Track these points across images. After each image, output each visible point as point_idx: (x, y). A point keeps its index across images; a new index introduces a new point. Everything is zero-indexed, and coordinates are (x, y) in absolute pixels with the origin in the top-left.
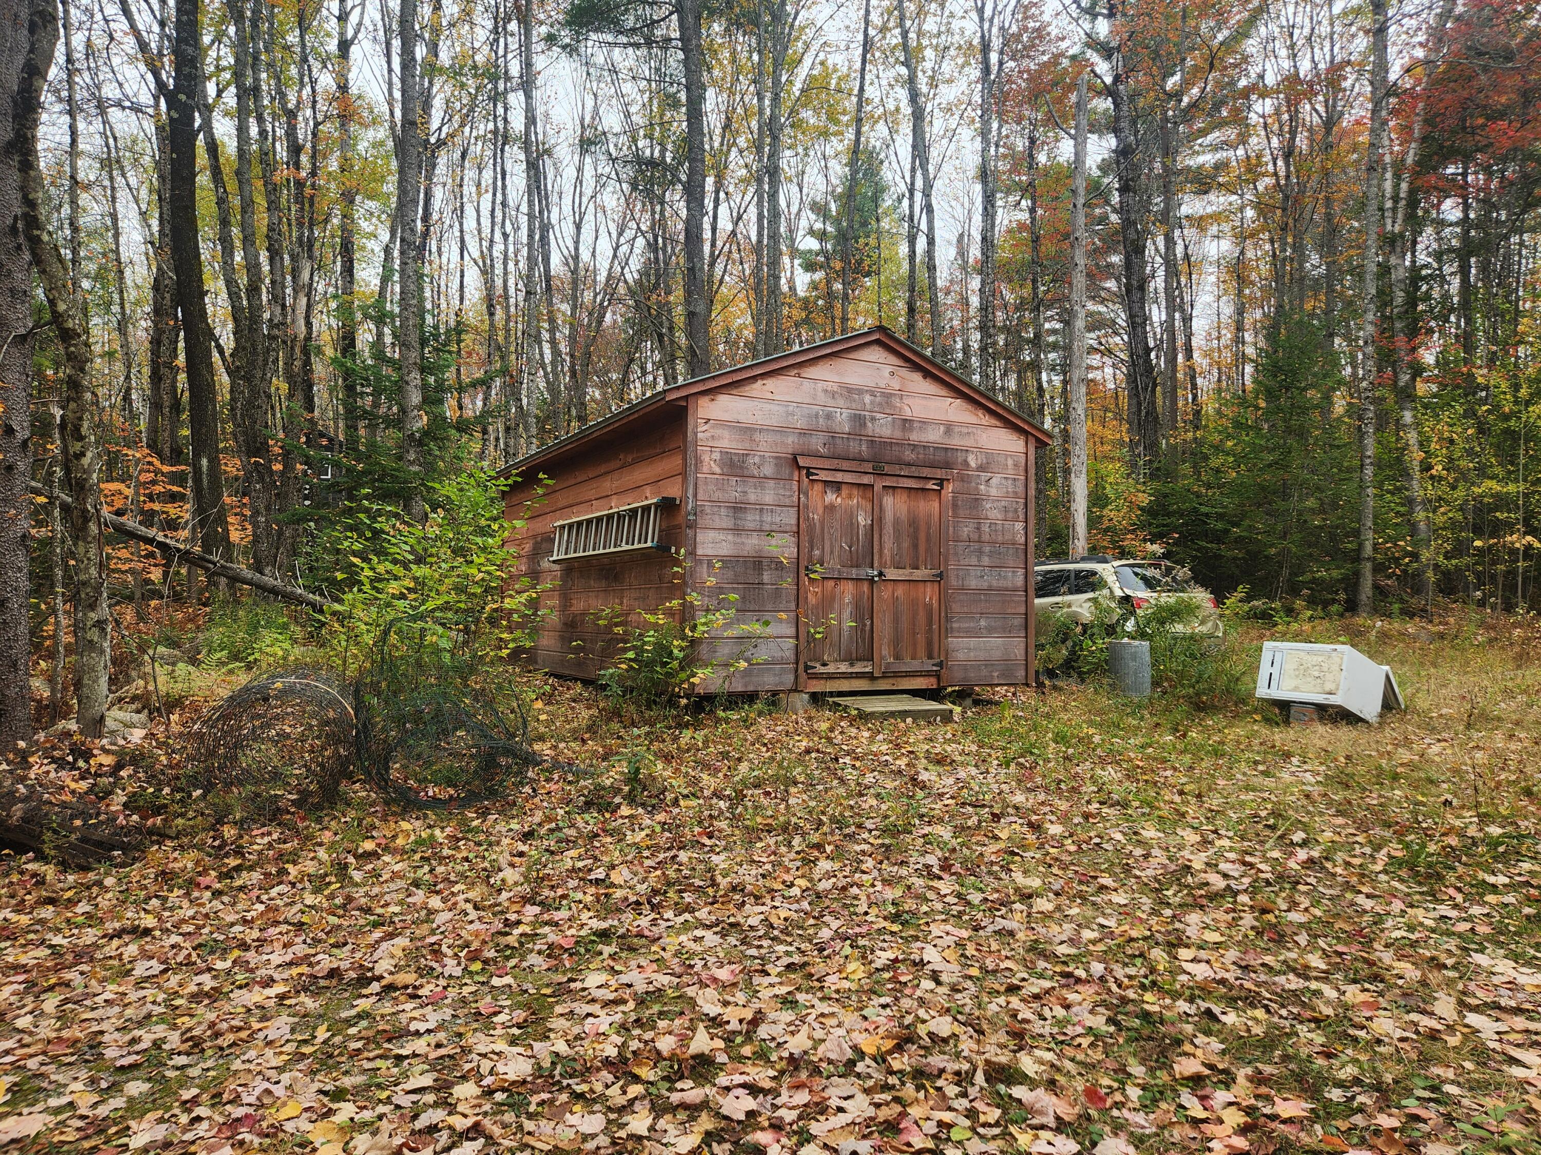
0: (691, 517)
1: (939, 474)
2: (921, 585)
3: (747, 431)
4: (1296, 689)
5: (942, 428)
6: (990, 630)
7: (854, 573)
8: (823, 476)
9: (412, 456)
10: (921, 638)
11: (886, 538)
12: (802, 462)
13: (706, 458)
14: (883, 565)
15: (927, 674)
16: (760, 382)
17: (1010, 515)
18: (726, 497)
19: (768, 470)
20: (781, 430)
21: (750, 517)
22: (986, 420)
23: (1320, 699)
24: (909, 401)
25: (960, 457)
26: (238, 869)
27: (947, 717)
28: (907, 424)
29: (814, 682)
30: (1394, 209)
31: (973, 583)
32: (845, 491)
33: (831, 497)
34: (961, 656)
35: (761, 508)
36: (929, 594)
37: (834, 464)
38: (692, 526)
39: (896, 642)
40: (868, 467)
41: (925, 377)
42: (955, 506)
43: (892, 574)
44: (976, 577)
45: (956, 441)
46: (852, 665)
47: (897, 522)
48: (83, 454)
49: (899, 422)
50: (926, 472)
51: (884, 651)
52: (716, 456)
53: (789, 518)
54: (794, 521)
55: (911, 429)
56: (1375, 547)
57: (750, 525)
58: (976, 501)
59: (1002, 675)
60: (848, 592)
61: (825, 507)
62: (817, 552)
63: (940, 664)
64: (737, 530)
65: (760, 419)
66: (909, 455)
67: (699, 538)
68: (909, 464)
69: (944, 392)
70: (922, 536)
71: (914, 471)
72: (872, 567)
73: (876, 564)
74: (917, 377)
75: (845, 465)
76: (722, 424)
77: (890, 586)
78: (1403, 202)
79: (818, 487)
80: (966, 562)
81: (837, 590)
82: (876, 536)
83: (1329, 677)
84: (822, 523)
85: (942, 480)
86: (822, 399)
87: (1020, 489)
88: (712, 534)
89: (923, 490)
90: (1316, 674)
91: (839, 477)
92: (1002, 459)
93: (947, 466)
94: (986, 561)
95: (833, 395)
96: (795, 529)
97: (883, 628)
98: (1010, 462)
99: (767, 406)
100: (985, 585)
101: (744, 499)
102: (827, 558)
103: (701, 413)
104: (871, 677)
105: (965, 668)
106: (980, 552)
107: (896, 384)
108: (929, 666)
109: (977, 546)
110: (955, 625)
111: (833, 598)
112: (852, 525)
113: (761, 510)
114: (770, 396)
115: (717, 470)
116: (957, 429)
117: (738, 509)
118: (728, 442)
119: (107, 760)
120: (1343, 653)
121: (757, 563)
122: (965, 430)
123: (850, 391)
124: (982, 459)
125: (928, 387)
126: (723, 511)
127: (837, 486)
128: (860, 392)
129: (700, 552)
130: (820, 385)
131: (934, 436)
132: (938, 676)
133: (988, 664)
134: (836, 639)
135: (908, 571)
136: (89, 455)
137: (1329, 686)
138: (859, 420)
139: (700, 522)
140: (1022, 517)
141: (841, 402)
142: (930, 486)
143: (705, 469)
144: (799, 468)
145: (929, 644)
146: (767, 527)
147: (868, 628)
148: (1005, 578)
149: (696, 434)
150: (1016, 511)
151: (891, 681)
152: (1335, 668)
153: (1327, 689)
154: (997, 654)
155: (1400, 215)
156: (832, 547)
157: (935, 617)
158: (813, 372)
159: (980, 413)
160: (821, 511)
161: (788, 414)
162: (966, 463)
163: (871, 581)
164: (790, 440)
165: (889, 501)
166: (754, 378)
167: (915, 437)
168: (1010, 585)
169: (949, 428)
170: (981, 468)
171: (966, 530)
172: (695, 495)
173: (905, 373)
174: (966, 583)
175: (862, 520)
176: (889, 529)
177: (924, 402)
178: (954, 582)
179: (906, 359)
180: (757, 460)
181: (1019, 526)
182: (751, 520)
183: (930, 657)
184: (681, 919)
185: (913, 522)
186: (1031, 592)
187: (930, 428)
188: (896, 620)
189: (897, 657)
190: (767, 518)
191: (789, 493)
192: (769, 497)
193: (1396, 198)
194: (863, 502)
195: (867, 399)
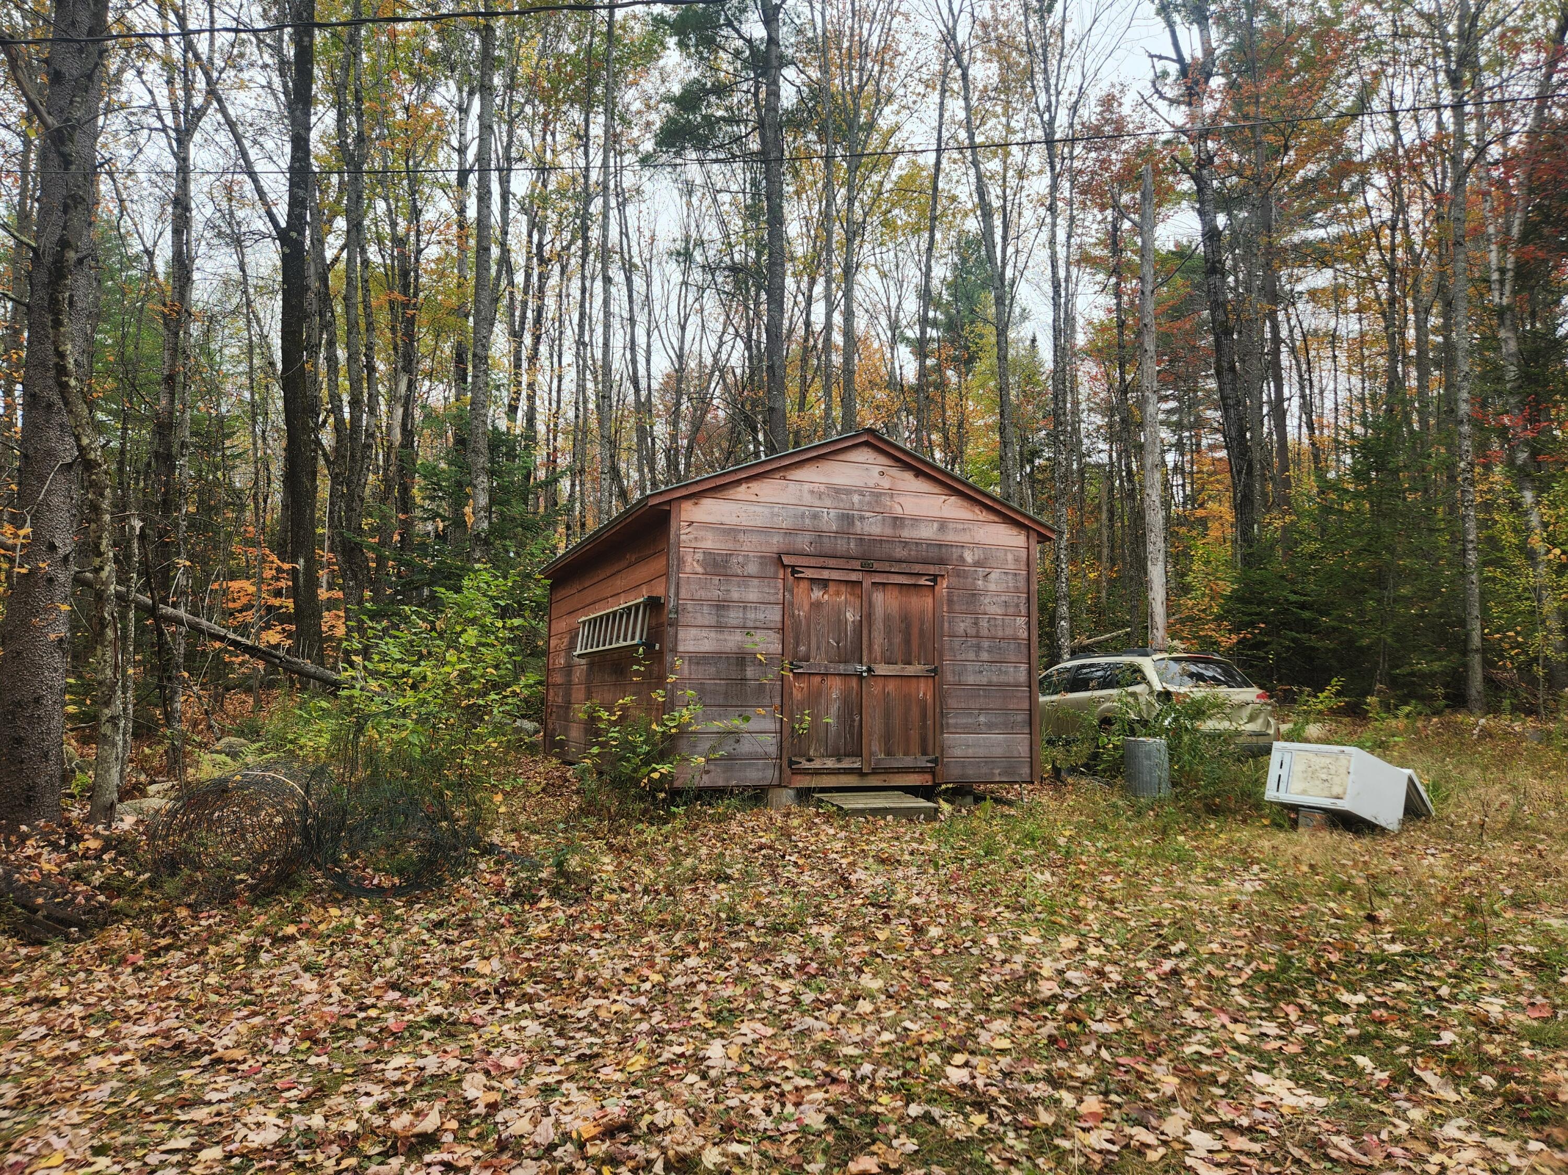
0: (672, 616)
1: (932, 570)
2: (914, 680)
3: (731, 532)
4: (1304, 792)
5: (936, 525)
6: (990, 726)
7: (842, 668)
8: (809, 573)
9: (477, 555)
10: (915, 735)
11: (875, 634)
12: (786, 560)
13: (689, 559)
14: (873, 660)
15: (922, 771)
16: (744, 486)
17: (1011, 610)
18: (709, 595)
19: (752, 568)
20: (765, 531)
21: (732, 614)
22: (984, 516)
23: (1327, 803)
24: (901, 500)
25: (956, 553)
26: (167, 948)
27: (932, 815)
28: (898, 521)
29: (799, 777)
30: (1502, 282)
31: (971, 679)
32: (832, 588)
33: (817, 594)
34: (958, 752)
35: (745, 606)
36: (923, 690)
37: (820, 562)
38: (674, 624)
39: (887, 738)
40: (857, 564)
41: (917, 476)
42: (950, 602)
43: (881, 669)
44: (975, 672)
45: (950, 537)
46: (839, 761)
47: (887, 618)
48: (102, 569)
49: (889, 521)
50: (917, 568)
51: (874, 747)
52: (699, 556)
53: (774, 615)
54: (778, 618)
55: (902, 526)
56: (1484, 638)
57: (734, 622)
58: (973, 596)
59: (1005, 772)
60: (835, 689)
61: (812, 604)
62: (803, 648)
63: (935, 761)
64: (720, 627)
65: (745, 521)
66: (900, 553)
67: (681, 635)
68: (900, 561)
69: (937, 490)
70: (915, 631)
71: (904, 567)
72: (861, 663)
73: (865, 660)
74: (908, 476)
75: (831, 563)
76: (706, 526)
77: (880, 682)
78: (1511, 274)
79: (804, 585)
80: (963, 657)
81: (824, 686)
82: (865, 632)
83: (1336, 780)
84: (808, 619)
85: (936, 576)
86: (808, 499)
87: (1022, 584)
88: (693, 632)
89: (915, 585)
90: (1324, 777)
91: (825, 574)
92: (1001, 554)
93: (942, 562)
94: (985, 656)
95: (820, 496)
96: (779, 625)
97: (873, 723)
98: (1010, 557)
99: (753, 508)
100: (985, 681)
101: (728, 597)
102: (813, 654)
103: (684, 516)
104: (859, 772)
105: (963, 765)
106: (979, 648)
107: (886, 483)
108: (923, 762)
109: (974, 641)
110: (951, 721)
111: (819, 694)
112: (840, 622)
113: (745, 608)
114: (754, 498)
115: (700, 569)
116: (951, 526)
117: (721, 606)
118: (710, 543)
119: (94, 844)
120: (1350, 755)
121: (741, 659)
122: (960, 526)
123: (837, 491)
124: (979, 554)
125: (922, 485)
126: (706, 610)
127: (824, 583)
128: (848, 492)
129: (681, 648)
130: (806, 486)
131: (927, 532)
132: (932, 772)
133: (989, 761)
134: (823, 735)
135: (899, 666)
136: (107, 569)
137: (1337, 790)
138: (847, 519)
139: (682, 620)
140: (1024, 611)
141: (828, 502)
142: (922, 582)
143: (688, 569)
144: (785, 567)
145: (924, 740)
146: (750, 624)
147: (856, 724)
148: (1006, 673)
149: (678, 536)
150: (1017, 605)
151: (882, 777)
152: (1343, 771)
153: (1334, 793)
154: (998, 751)
155: (1508, 288)
156: (818, 643)
157: (930, 713)
158: (798, 474)
159: (977, 510)
160: (806, 607)
161: (773, 515)
162: (961, 558)
163: (860, 677)
164: (775, 541)
165: (879, 598)
166: (739, 482)
167: (906, 533)
168: (1011, 680)
169: (943, 524)
170: (977, 564)
171: (962, 626)
172: (677, 594)
173: (895, 472)
174: (963, 679)
175: (851, 616)
176: (879, 625)
177: (917, 500)
178: (950, 677)
179: (897, 459)
180: (741, 559)
181: (1021, 621)
182: (734, 616)
183: (924, 753)
184: (519, 1009)
185: (906, 619)
186: (1035, 687)
187: (922, 525)
188: (887, 715)
189: (889, 753)
190: (751, 615)
191: (776, 590)
192: (752, 595)
193: (1502, 271)
194: (851, 599)
195: (856, 498)
